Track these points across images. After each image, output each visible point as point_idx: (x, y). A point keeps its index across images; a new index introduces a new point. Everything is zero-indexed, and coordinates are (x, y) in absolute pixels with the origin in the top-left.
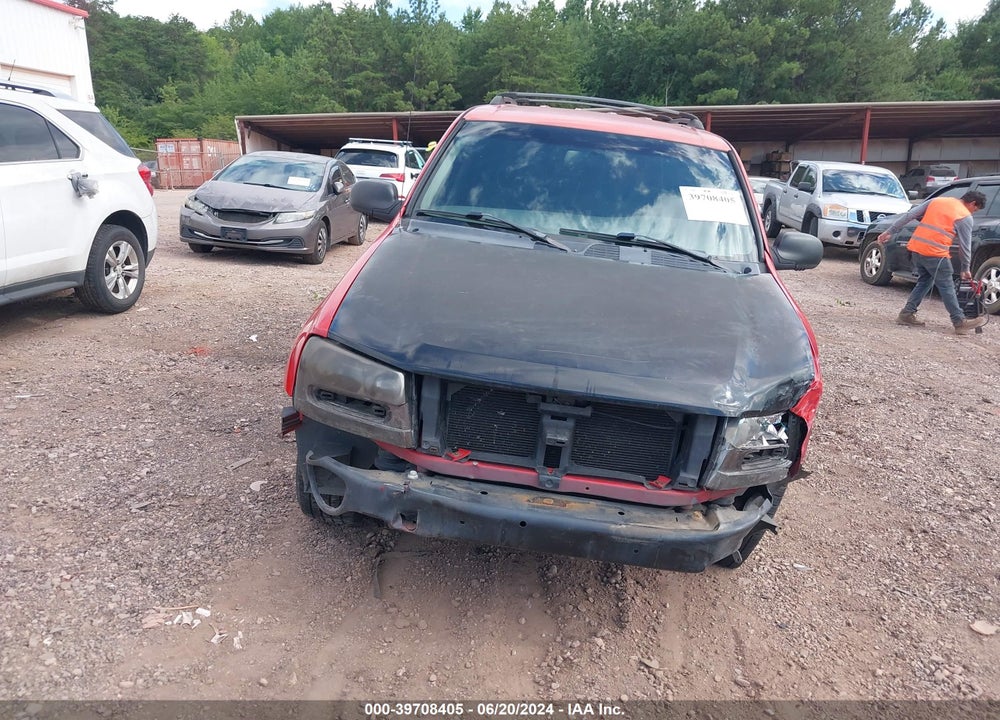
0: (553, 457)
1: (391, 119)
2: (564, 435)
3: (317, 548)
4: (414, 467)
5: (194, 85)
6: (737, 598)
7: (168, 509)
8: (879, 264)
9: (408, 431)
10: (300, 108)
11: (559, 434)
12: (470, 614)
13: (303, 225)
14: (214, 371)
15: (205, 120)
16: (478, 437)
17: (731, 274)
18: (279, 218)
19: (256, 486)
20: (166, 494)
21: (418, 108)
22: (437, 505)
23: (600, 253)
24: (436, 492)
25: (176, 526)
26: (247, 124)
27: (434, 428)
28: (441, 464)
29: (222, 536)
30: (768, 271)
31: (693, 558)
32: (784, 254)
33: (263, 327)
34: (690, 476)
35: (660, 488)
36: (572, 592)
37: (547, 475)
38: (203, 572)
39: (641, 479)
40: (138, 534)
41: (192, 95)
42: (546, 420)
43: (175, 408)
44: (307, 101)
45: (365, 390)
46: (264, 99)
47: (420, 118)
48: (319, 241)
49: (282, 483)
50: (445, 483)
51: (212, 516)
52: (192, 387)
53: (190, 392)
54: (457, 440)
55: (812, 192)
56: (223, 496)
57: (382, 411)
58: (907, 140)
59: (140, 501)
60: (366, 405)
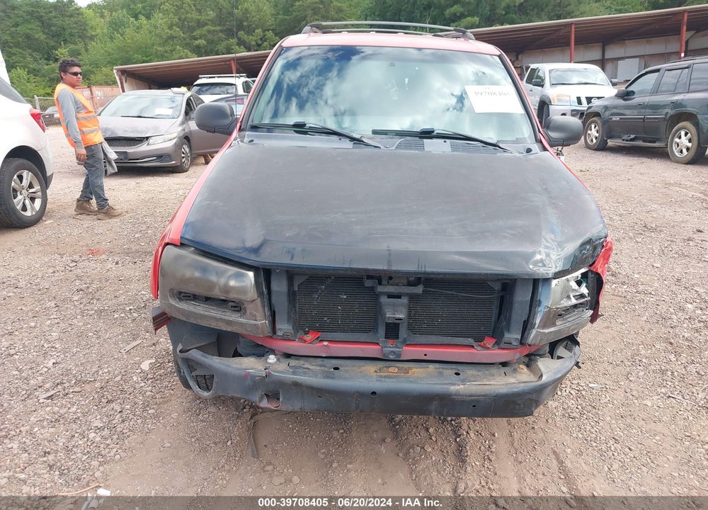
0: (392, 331)
1: (230, 60)
2: (402, 312)
3: (200, 417)
4: (273, 352)
5: (80, 46)
6: (550, 421)
7: (71, 396)
8: (597, 135)
9: (262, 322)
10: (162, 57)
11: (396, 311)
12: (335, 465)
13: (170, 144)
14: (108, 268)
15: (92, 72)
16: (326, 319)
17: (518, 155)
18: (151, 141)
19: (145, 366)
20: (69, 381)
21: (250, 51)
22: (296, 384)
23: (408, 146)
24: (294, 373)
25: (78, 411)
26: (123, 72)
27: (286, 317)
28: (295, 346)
29: (119, 415)
30: (545, 149)
31: (522, 405)
32: (553, 135)
33: (144, 227)
34: (513, 336)
35: (488, 349)
36: (417, 434)
37: (390, 348)
38: (103, 453)
39: (470, 341)
40: (45, 423)
41: (80, 54)
42: (384, 299)
43: (76, 303)
44: (166, 52)
45: (220, 289)
46: (134, 53)
47: (251, 57)
48: (183, 155)
49: (167, 361)
50: (301, 362)
51: (110, 398)
52: (90, 284)
53: (88, 288)
54: (307, 324)
55: (542, 86)
56: (118, 378)
57: (238, 307)
58: (601, 44)
59: (48, 390)
60: (223, 303)
